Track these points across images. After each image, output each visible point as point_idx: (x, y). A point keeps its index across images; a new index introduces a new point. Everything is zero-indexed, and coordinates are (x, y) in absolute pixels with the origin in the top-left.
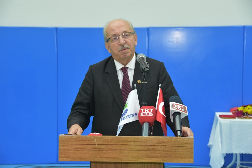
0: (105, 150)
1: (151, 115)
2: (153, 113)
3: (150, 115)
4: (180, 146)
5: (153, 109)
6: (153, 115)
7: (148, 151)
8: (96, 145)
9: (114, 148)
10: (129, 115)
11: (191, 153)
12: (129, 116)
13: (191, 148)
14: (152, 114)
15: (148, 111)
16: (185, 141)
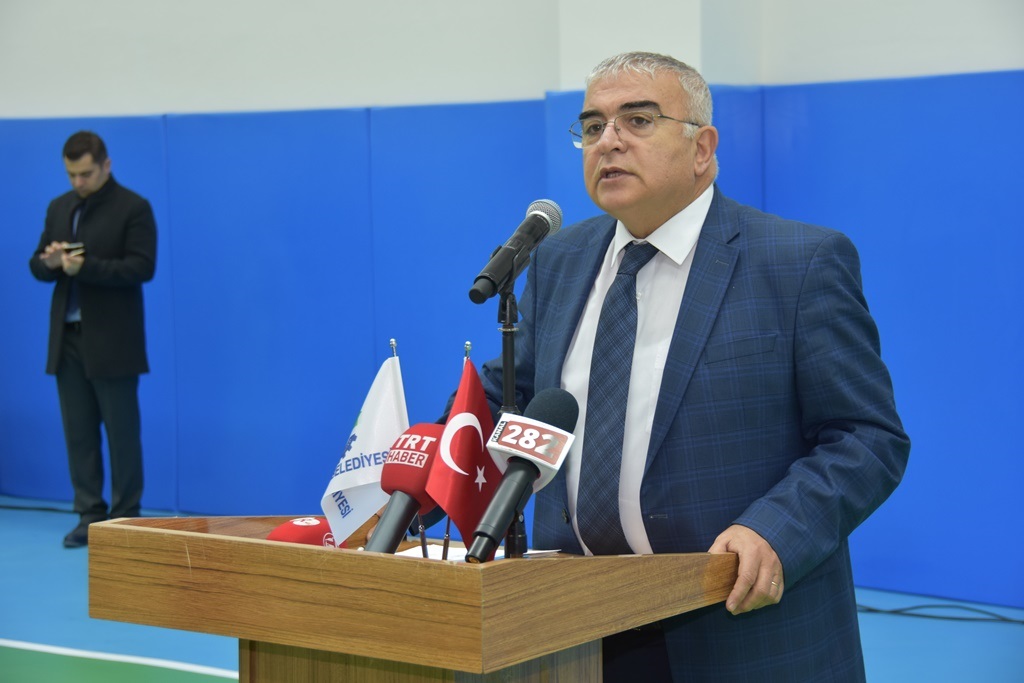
0: (215, 590)
1: (418, 465)
2: (426, 456)
3: (413, 464)
4: (437, 597)
5: (434, 440)
6: (424, 462)
7: (340, 610)
8: (187, 567)
9: (240, 587)
10: (354, 459)
11: (475, 630)
12: (356, 462)
13: (472, 609)
14: (421, 461)
15: (413, 447)
16: (453, 579)
